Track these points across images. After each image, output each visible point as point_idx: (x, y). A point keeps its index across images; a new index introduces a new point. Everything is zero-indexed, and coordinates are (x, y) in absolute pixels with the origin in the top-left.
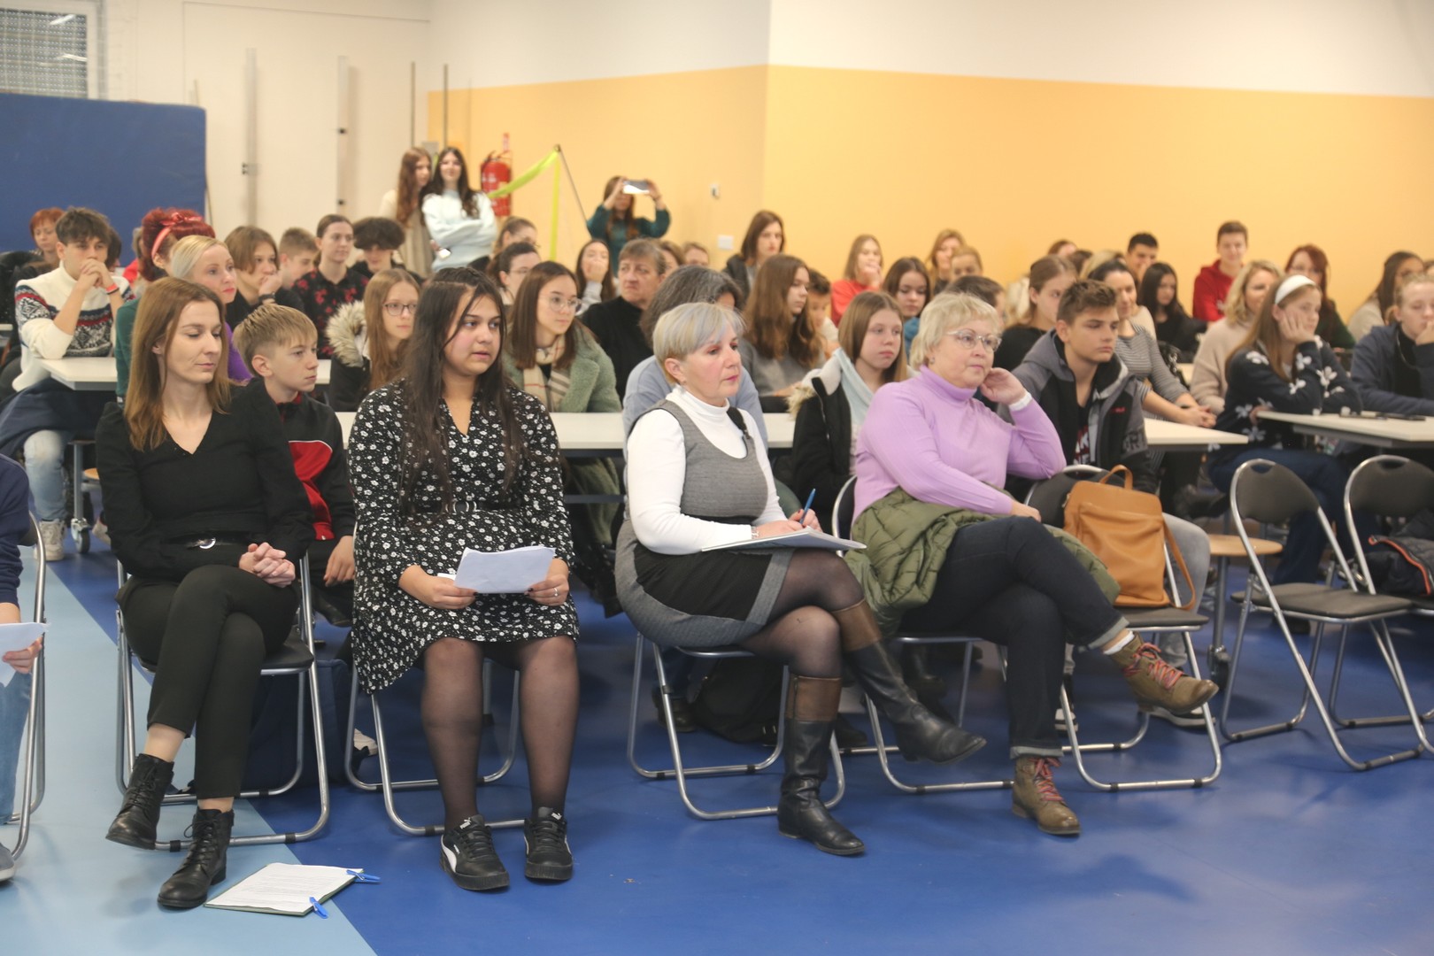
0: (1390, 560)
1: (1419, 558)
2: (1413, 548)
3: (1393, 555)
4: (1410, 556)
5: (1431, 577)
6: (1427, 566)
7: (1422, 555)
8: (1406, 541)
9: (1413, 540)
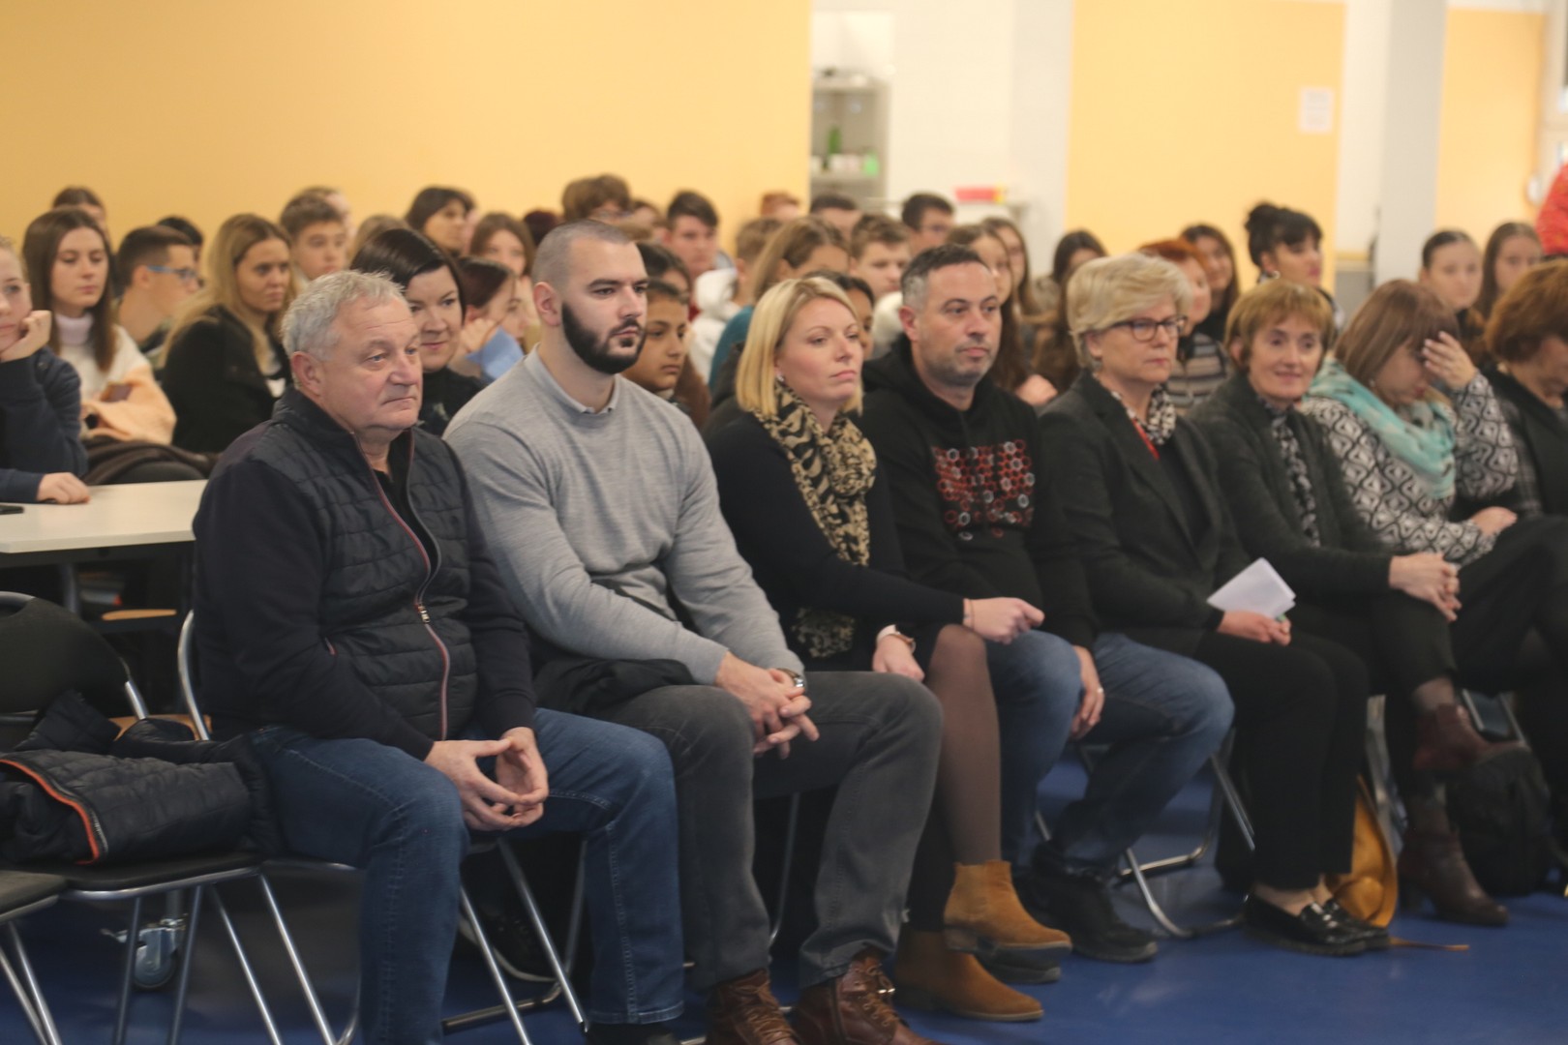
0: (18, 799)
1: (71, 789)
2: (57, 771)
3: (22, 788)
4: (55, 788)
5: (97, 825)
6: (89, 805)
7: (76, 783)
8: (42, 759)
9: (56, 754)
